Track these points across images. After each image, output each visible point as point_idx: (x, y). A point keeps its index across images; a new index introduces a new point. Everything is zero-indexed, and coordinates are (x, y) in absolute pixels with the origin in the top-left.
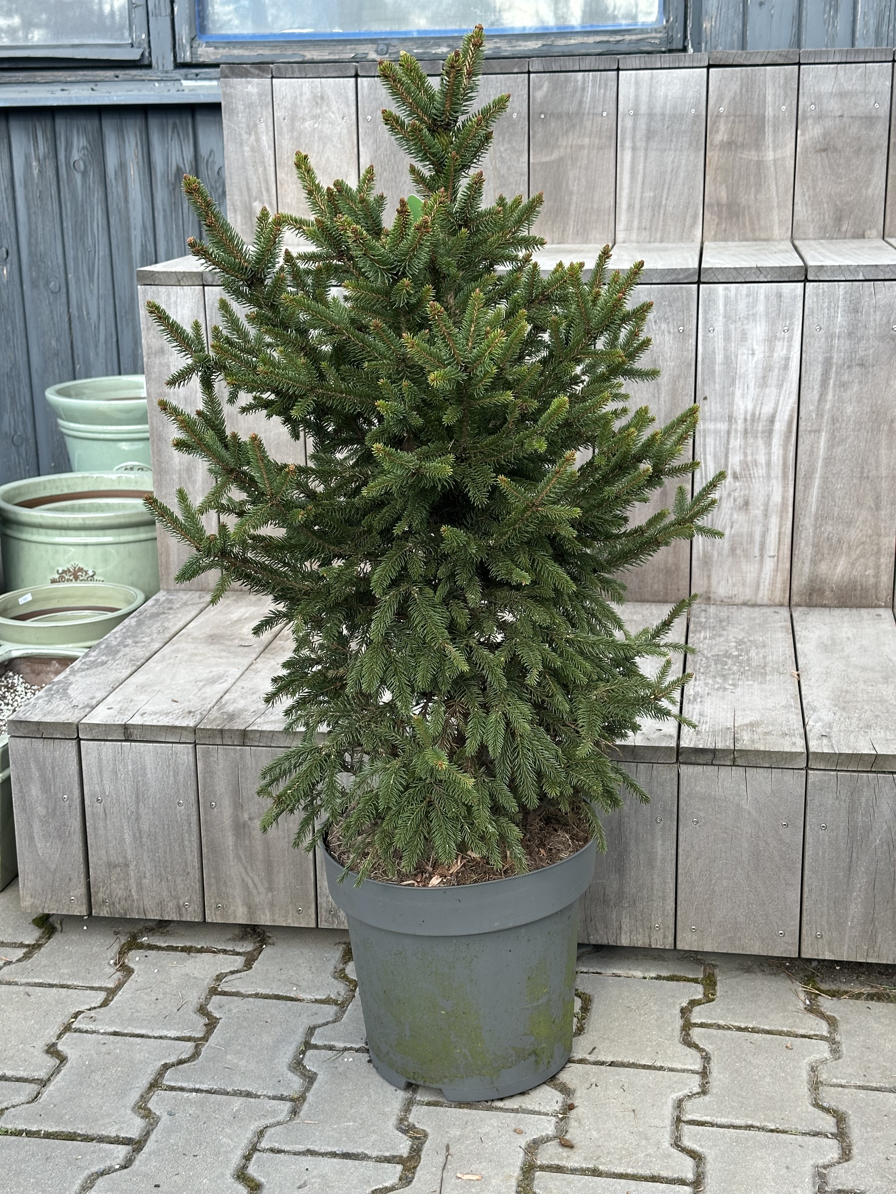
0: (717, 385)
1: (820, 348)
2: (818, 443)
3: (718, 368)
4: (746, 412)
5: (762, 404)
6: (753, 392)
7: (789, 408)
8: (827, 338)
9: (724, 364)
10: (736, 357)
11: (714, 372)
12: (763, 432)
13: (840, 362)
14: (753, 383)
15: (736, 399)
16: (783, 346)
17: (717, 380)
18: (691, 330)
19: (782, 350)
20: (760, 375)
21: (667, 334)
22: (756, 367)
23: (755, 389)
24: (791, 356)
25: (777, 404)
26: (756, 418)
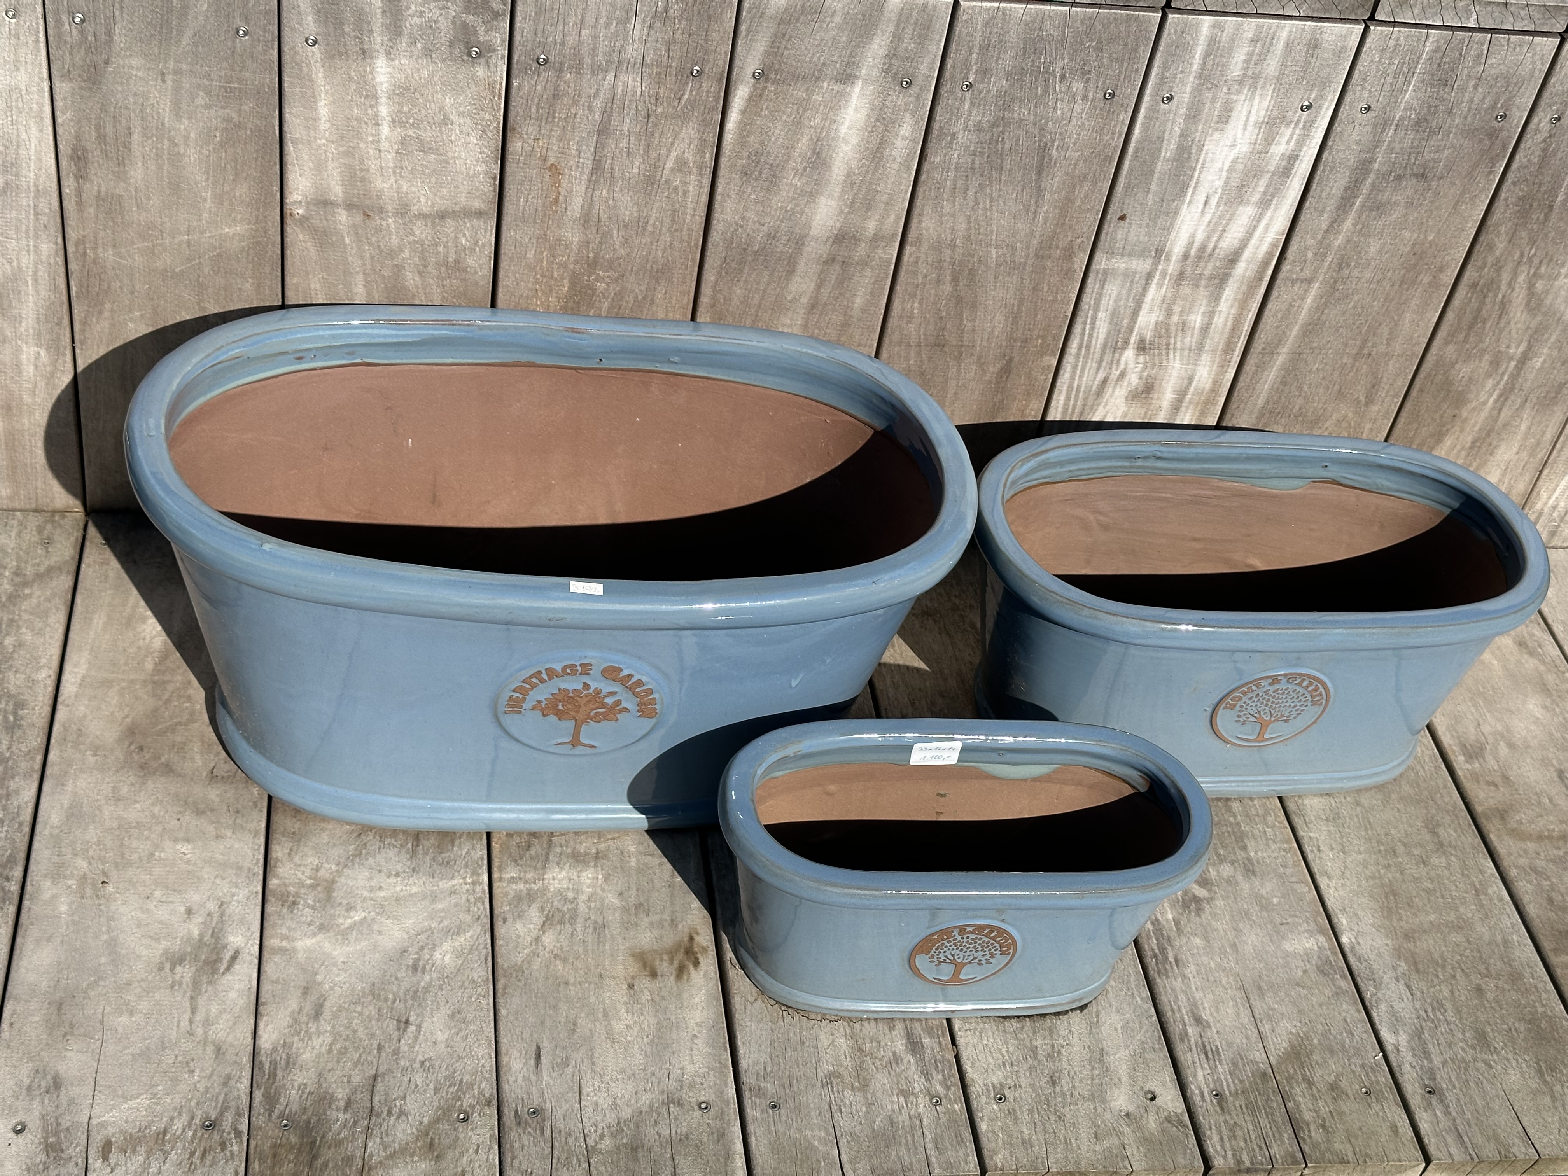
0: (1150, 196)
1: (1358, 142)
2: (1303, 299)
3: (1160, 166)
4: (1191, 244)
5: (1223, 231)
6: (1213, 209)
7: (1269, 241)
8: (1375, 126)
9: (1175, 160)
10: (1201, 148)
11: (1152, 173)
12: (1211, 277)
13: (1385, 169)
14: (1217, 196)
15: (1178, 222)
16: (1292, 135)
17: (1153, 187)
18: (1129, 95)
19: (1288, 142)
20: (1234, 183)
21: (1079, 101)
22: (1231, 170)
23: (1218, 206)
24: (1302, 153)
25: (1250, 233)
26: (1206, 255)
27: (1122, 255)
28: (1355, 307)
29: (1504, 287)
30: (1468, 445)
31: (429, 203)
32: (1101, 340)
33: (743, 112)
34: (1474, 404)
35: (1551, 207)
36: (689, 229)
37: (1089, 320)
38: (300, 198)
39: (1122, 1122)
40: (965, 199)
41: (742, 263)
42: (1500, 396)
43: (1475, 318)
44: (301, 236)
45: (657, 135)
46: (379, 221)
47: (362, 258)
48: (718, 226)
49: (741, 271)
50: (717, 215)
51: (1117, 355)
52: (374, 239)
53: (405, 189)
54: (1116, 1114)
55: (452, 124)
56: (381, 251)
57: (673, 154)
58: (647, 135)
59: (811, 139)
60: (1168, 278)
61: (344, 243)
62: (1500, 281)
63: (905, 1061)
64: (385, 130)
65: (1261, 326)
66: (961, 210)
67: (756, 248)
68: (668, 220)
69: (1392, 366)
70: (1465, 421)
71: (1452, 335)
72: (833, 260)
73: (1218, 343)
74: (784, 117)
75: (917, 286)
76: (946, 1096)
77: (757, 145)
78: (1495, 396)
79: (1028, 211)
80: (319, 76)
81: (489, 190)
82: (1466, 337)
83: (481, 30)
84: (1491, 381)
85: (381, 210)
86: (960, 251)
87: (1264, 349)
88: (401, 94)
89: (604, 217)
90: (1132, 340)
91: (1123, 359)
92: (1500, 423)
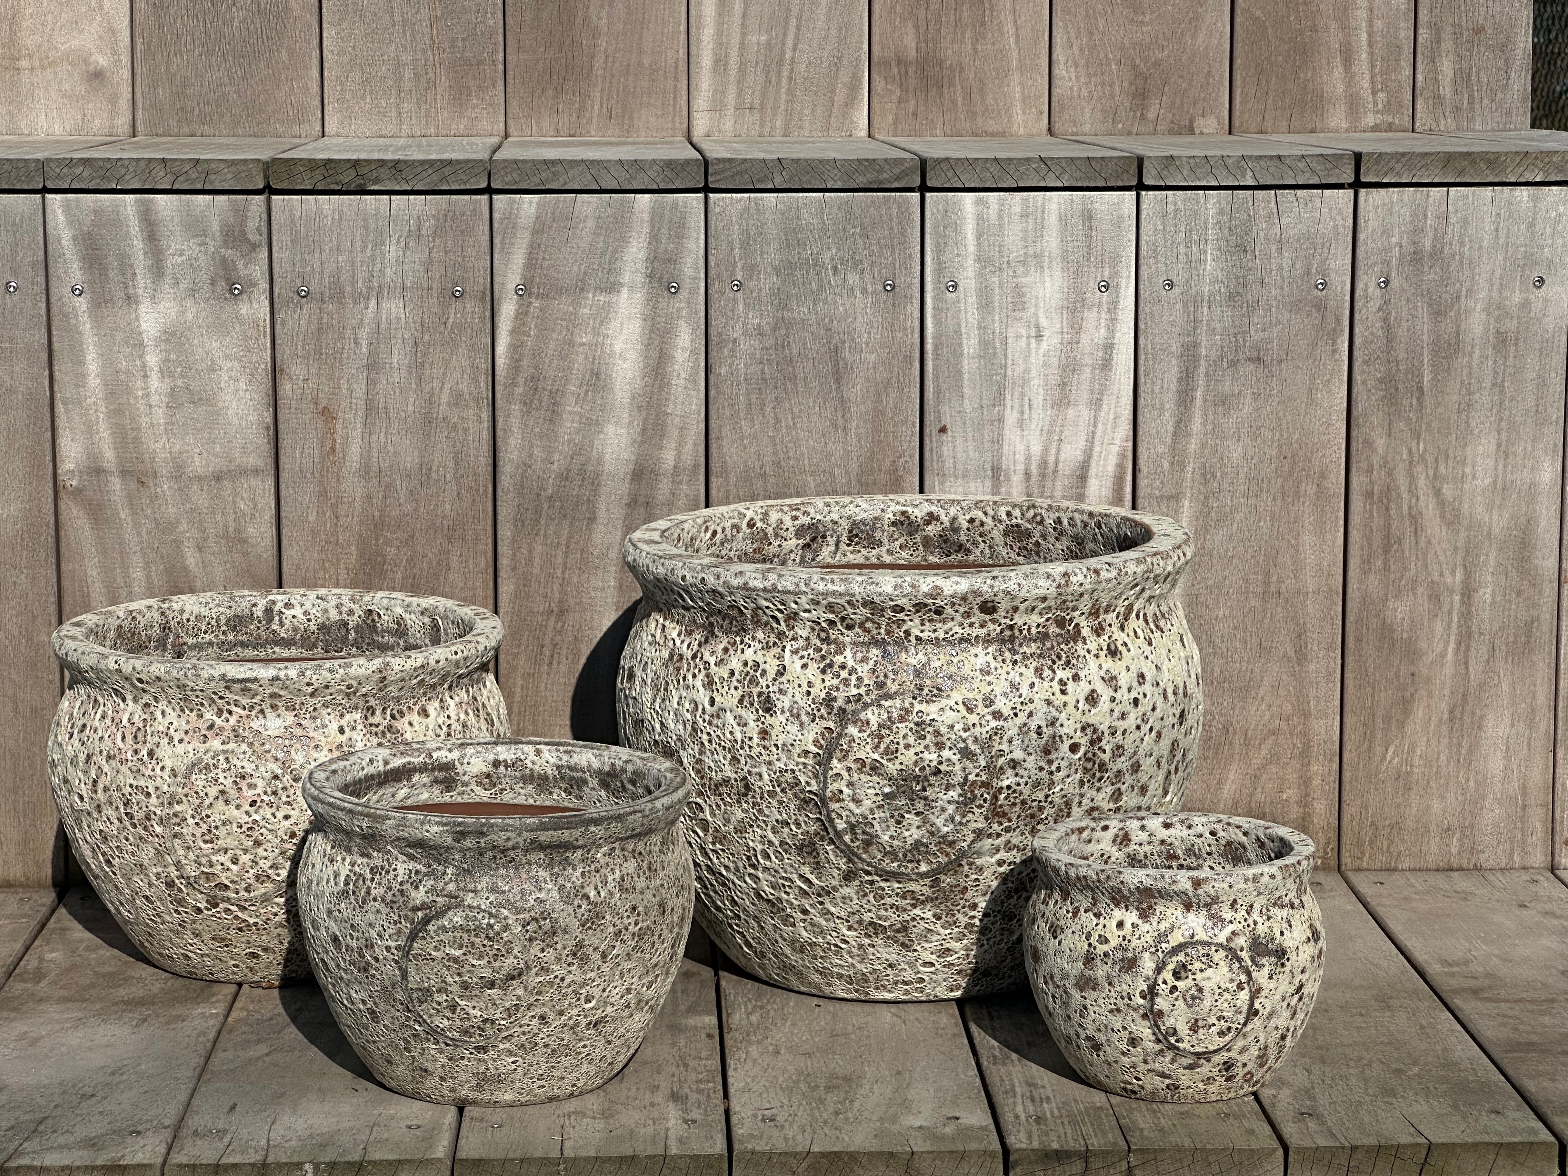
0: (966, 402)
1: (1173, 324)
3: (967, 365)
4: (1028, 458)
5: (1060, 440)
6: (1040, 415)
7: (1115, 449)
8: (1185, 304)
9: (979, 357)
10: (1005, 342)
11: (960, 373)
13: (1214, 354)
14: (1041, 398)
15: (1007, 432)
16: (1099, 320)
17: (966, 390)
18: (910, 286)
19: (1097, 329)
20: (1054, 380)
21: (859, 295)
22: (1045, 365)
23: (1044, 411)
24: (1116, 341)
25: (1091, 441)
26: (1050, 471)
29: (1405, 496)
30: (1446, 716)
33: (512, 332)
35: (1421, 389)
41: (538, 512)
42: (1459, 644)
45: (427, 366)
48: (506, 469)
49: (537, 521)
53: (177, 448)
55: (221, 369)
57: (447, 386)
58: (417, 367)
59: (586, 358)
62: (1398, 487)
64: (155, 382)
67: (549, 492)
70: (1428, 680)
71: (1367, 561)
74: (555, 336)
77: (532, 370)
78: (1452, 646)
80: (86, 326)
81: (262, 443)
83: (240, 264)
84: (1439, 623)
88: (168, 341)
89: (385, 465)
92: (1474, 683)
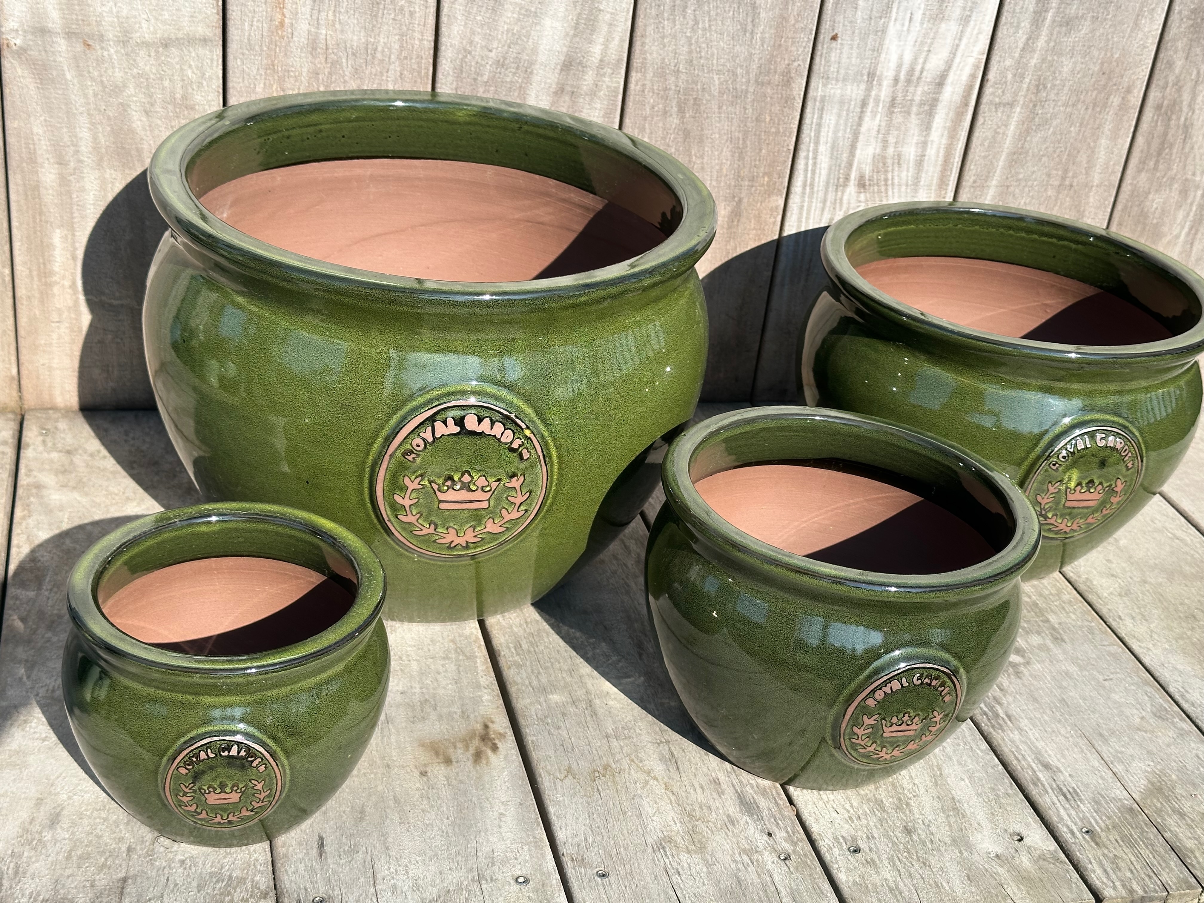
27: (837, 80)
28: (1054, 133)
31: (152, 29)
32: (824, 177)
34: (1169, 238)
36: (418, 57)
37: (811, 154)
38: (16, 26)
39: (993, 863)
40: (684, 18)
43: (1163, 143)
44: (19, 71)
46: (99, 52)
47: (85, 96)
50: (443, 40)
51: (839, 193)
52: (96, 74)
54: (985, 856)
56: (105, 87)
60: (881, 105)
61: (66, 80)
63: (742, 822)
65: (970, 156)
66: (682, 31)
68: (397, 46)
69: (1093, 198)
72: (562, 90)
73: (933, 176)
75: (645, 119)
76: (794, 851)
79: (745, 31)
82: (1157, 162)
85: (102, 38)
86: (683, 77)
87: (975, 182)
90: (853, 175)
91: (845, 198)
